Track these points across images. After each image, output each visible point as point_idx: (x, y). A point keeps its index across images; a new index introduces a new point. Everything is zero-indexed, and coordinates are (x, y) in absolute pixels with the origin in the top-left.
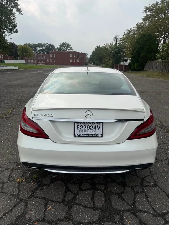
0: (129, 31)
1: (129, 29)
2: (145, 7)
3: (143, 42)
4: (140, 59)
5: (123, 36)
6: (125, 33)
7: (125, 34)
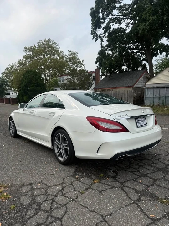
0: (11, 66)
1: (12, 65)
2: (24, 47)
3: (29, 77)
4: (29, 93)
5: (6, 70)
6: (7, 67)
7: (7, 69)
